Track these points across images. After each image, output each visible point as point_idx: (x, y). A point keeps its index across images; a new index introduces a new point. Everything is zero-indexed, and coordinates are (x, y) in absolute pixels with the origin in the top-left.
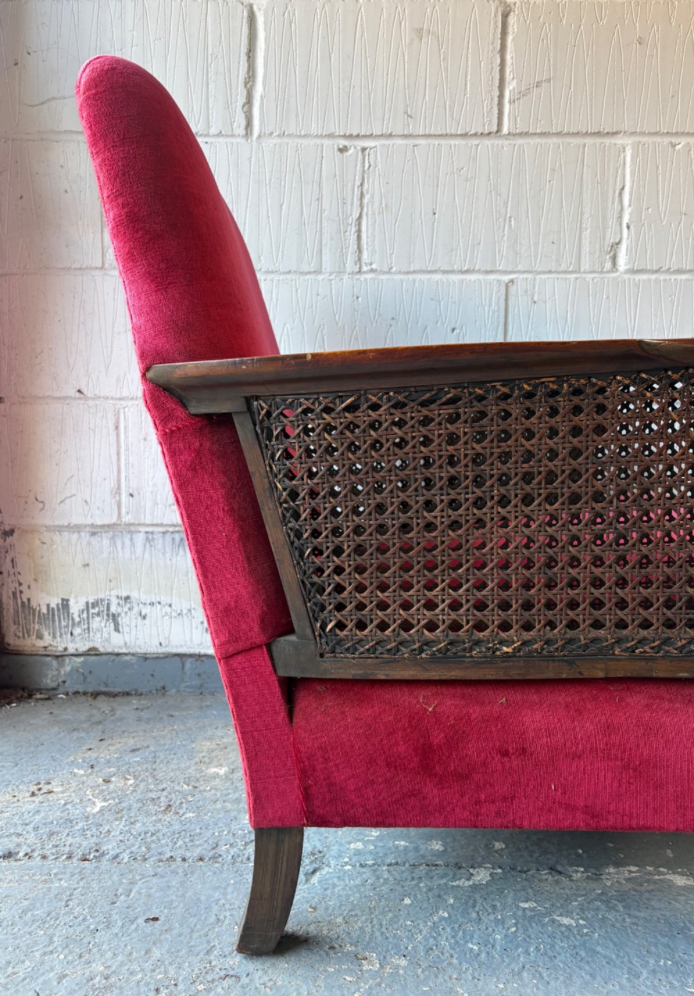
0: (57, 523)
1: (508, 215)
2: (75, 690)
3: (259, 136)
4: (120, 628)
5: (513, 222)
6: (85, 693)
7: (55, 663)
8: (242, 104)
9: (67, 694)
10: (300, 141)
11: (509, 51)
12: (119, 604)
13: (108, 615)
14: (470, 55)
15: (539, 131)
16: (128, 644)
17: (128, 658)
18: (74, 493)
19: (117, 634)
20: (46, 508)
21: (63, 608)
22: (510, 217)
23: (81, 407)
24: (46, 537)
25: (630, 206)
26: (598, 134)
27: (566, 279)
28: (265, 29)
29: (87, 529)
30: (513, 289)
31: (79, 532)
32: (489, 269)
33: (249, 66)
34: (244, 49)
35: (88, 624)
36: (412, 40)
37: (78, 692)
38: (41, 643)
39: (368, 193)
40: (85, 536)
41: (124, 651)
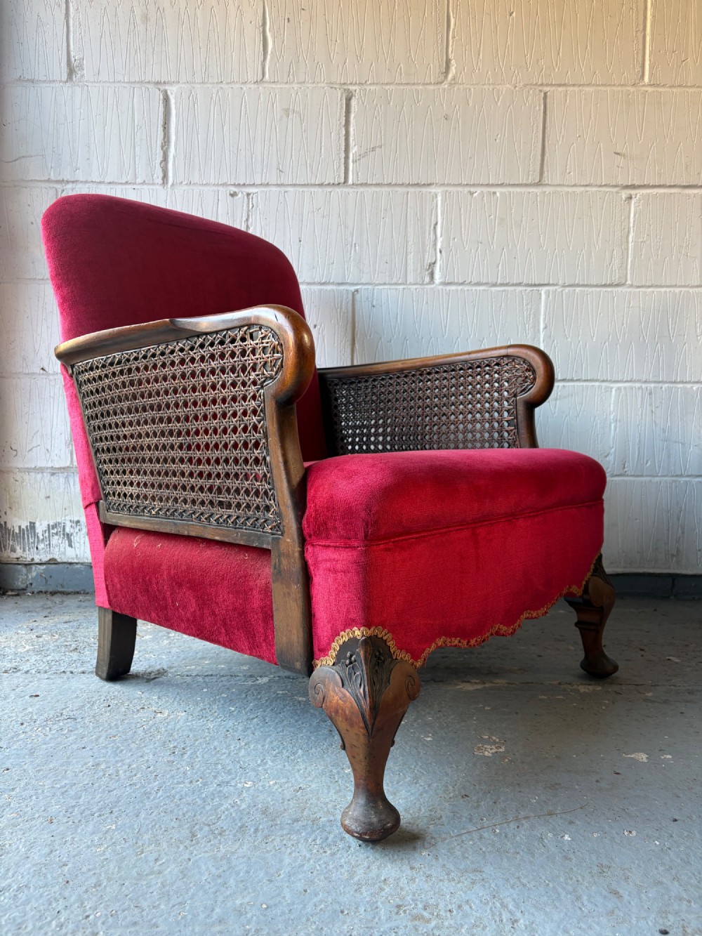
0: (26, 466)
1: (354, 242)
2: (39, 590)
3: (173, 184)
4: (73, 544)
5: (357, 248)
6: (46, 593)
7: (24, 570)
8: (160, 162)
9: (33, 593)
10: (202, 188)
11: (351, 126)
12: (71, 526)
13: (64, 534)
14: (323, 129)
15: (374, 182)
16: (79, 556)
17: (78, 566)
18: (39, 443)
19: (70, 548)
20: (19, 454)
21: (31, 529)
22: (355, 244)
23: (44, 380)
24: (18, 476)
25: (441, 236)
26: (417, 185)
27: (396, 289)
28: (176, 108)
29: (49, 471)
30: (358, 296)
31: (42, 473)
32: (340, 282)
33: (165, 134)
34: (161, 122)
35: (50, 541)
36: (282, 117)
37: (42, 592)
38: (14, 555)
39: (252, 226)
40: (47, 476)
41: (76, 561)
